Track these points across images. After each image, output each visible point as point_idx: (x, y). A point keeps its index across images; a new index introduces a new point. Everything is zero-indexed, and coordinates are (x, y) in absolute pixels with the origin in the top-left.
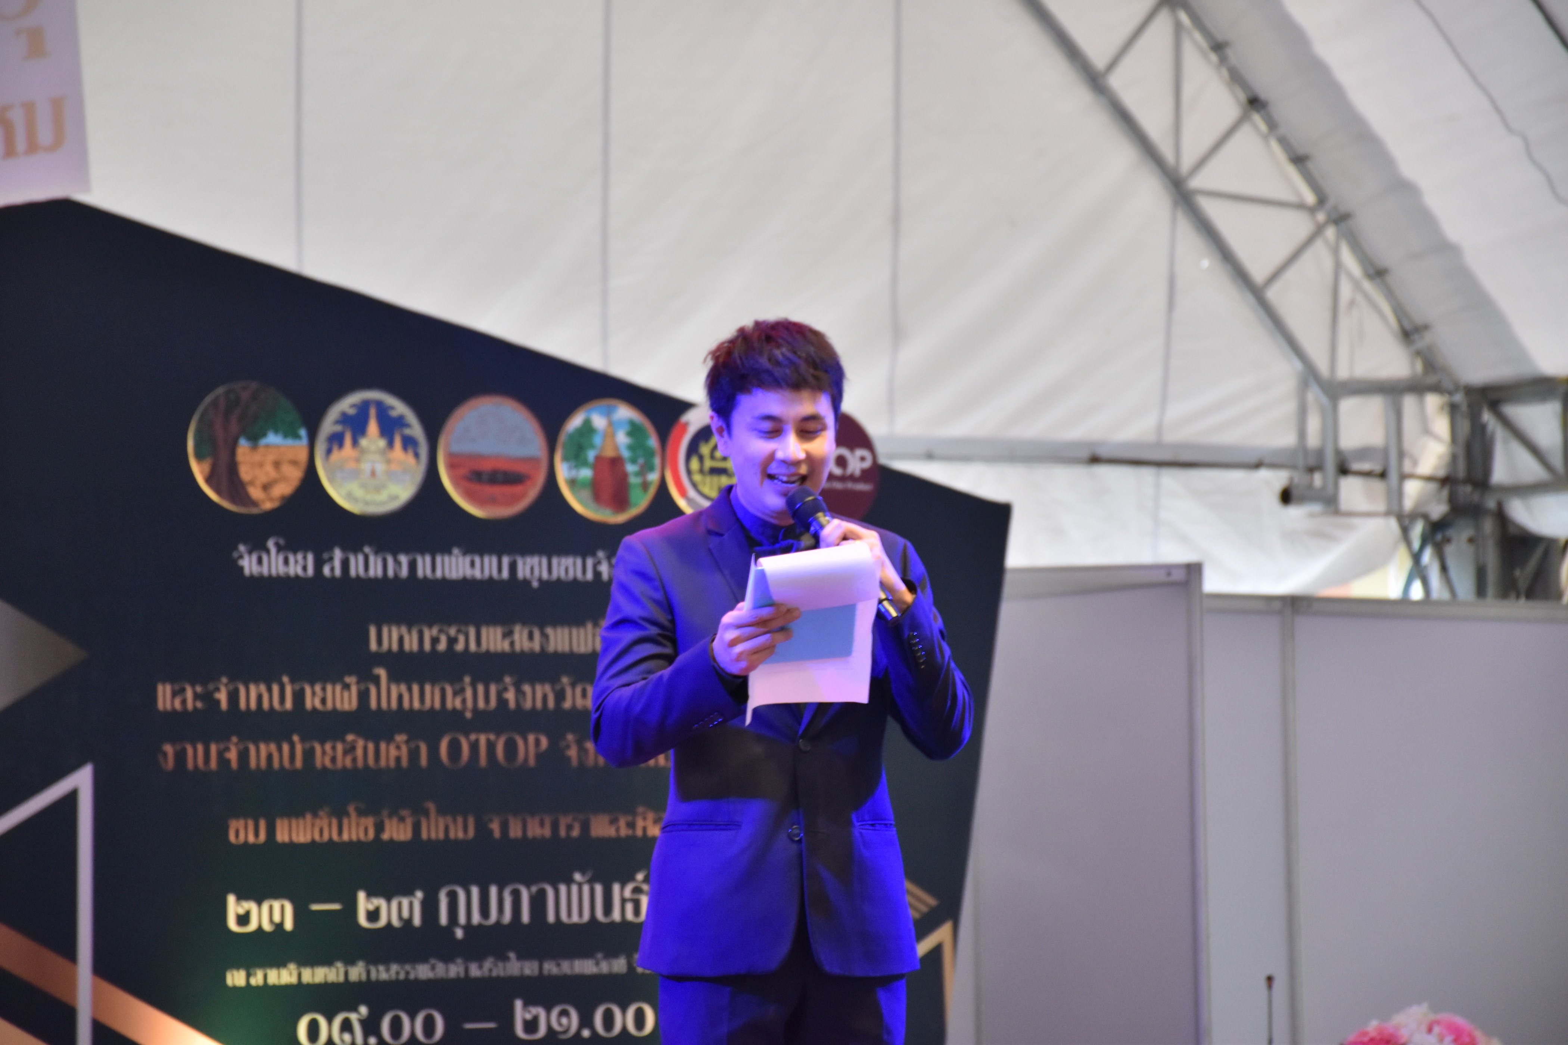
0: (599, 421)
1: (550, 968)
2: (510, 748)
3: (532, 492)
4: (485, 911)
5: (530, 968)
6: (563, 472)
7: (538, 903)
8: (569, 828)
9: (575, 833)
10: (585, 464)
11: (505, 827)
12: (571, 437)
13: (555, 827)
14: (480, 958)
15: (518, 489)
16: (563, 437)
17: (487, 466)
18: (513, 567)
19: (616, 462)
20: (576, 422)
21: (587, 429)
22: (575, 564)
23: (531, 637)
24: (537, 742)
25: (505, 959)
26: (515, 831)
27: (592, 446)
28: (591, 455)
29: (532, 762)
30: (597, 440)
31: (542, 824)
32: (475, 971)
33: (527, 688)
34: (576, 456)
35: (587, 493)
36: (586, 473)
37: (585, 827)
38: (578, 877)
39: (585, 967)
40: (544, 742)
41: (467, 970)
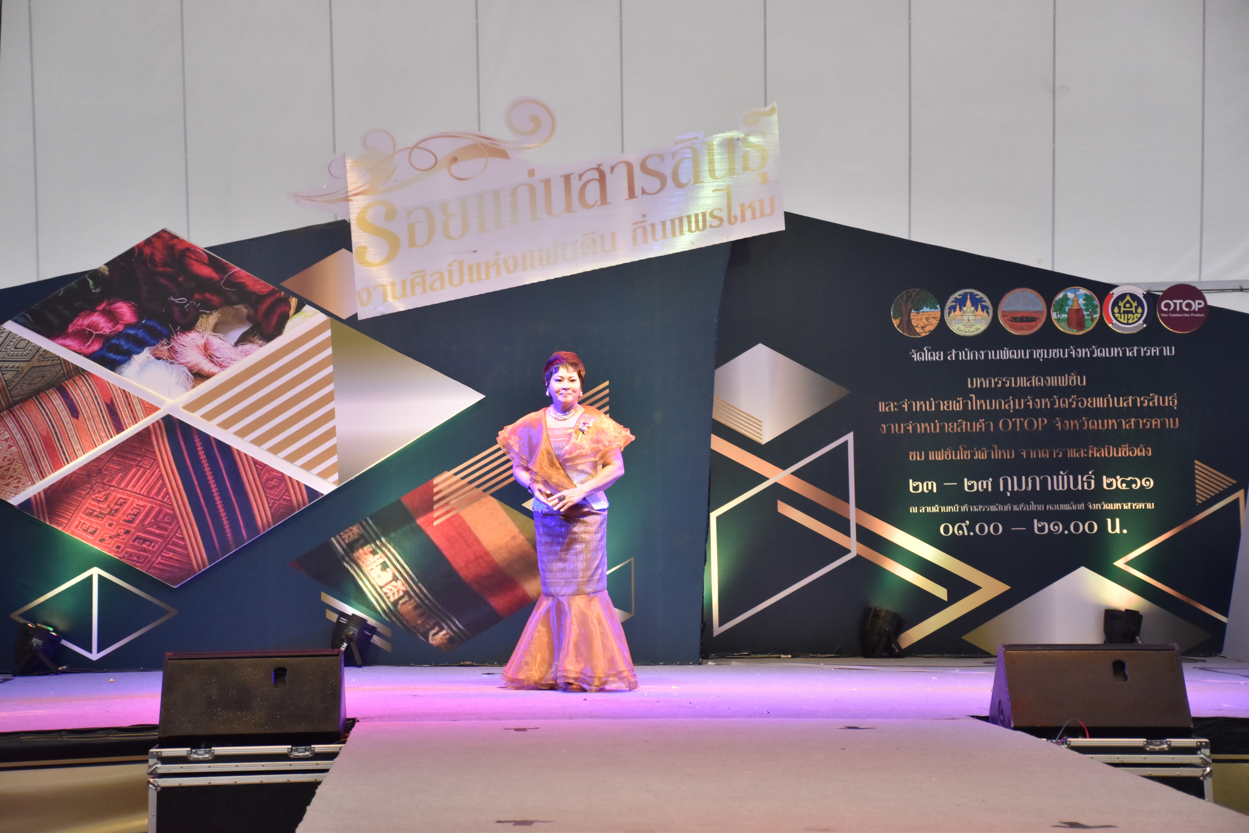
0: (1071, 295)
1: (1049, 507)
2: (1031, 424)
3: (1040, 325)
4: (1020, 486)
5: (1040, 507)
6: (1054, 316)
7: (1044, 483)
8: (1058, 454)
9: (1060, 456)
10: (1064, 312)
11: (1028, 454)
12: (1057, 302)
13: (1051, 454)
14: (1018, 504)
15: (1033, 323)
16: (1054, 302)
17: (1019, 315)
18: (1031, 354)
19: (1079, 311)
20: (1060, 296)
21: (1066, 298)
22: (1060, 352)
23: (1039, 381)
24: (1043, 421)
25: (1029, 504)
26: (1033, 455)
27: (1068, 305)
28: (1067, 309)
29: (1040, 429)
30: (1070, 303)
31: (1045, 453)
32: (1015, 508)
33: (1038, 400)
34: (1061, 310)
35: (1065, 324)
36: (1065, 316)
37: (1065, 454)
38: (1061, 473)
39: (1066, 507)
40: (1046, 421)
41: (1012, 508)
